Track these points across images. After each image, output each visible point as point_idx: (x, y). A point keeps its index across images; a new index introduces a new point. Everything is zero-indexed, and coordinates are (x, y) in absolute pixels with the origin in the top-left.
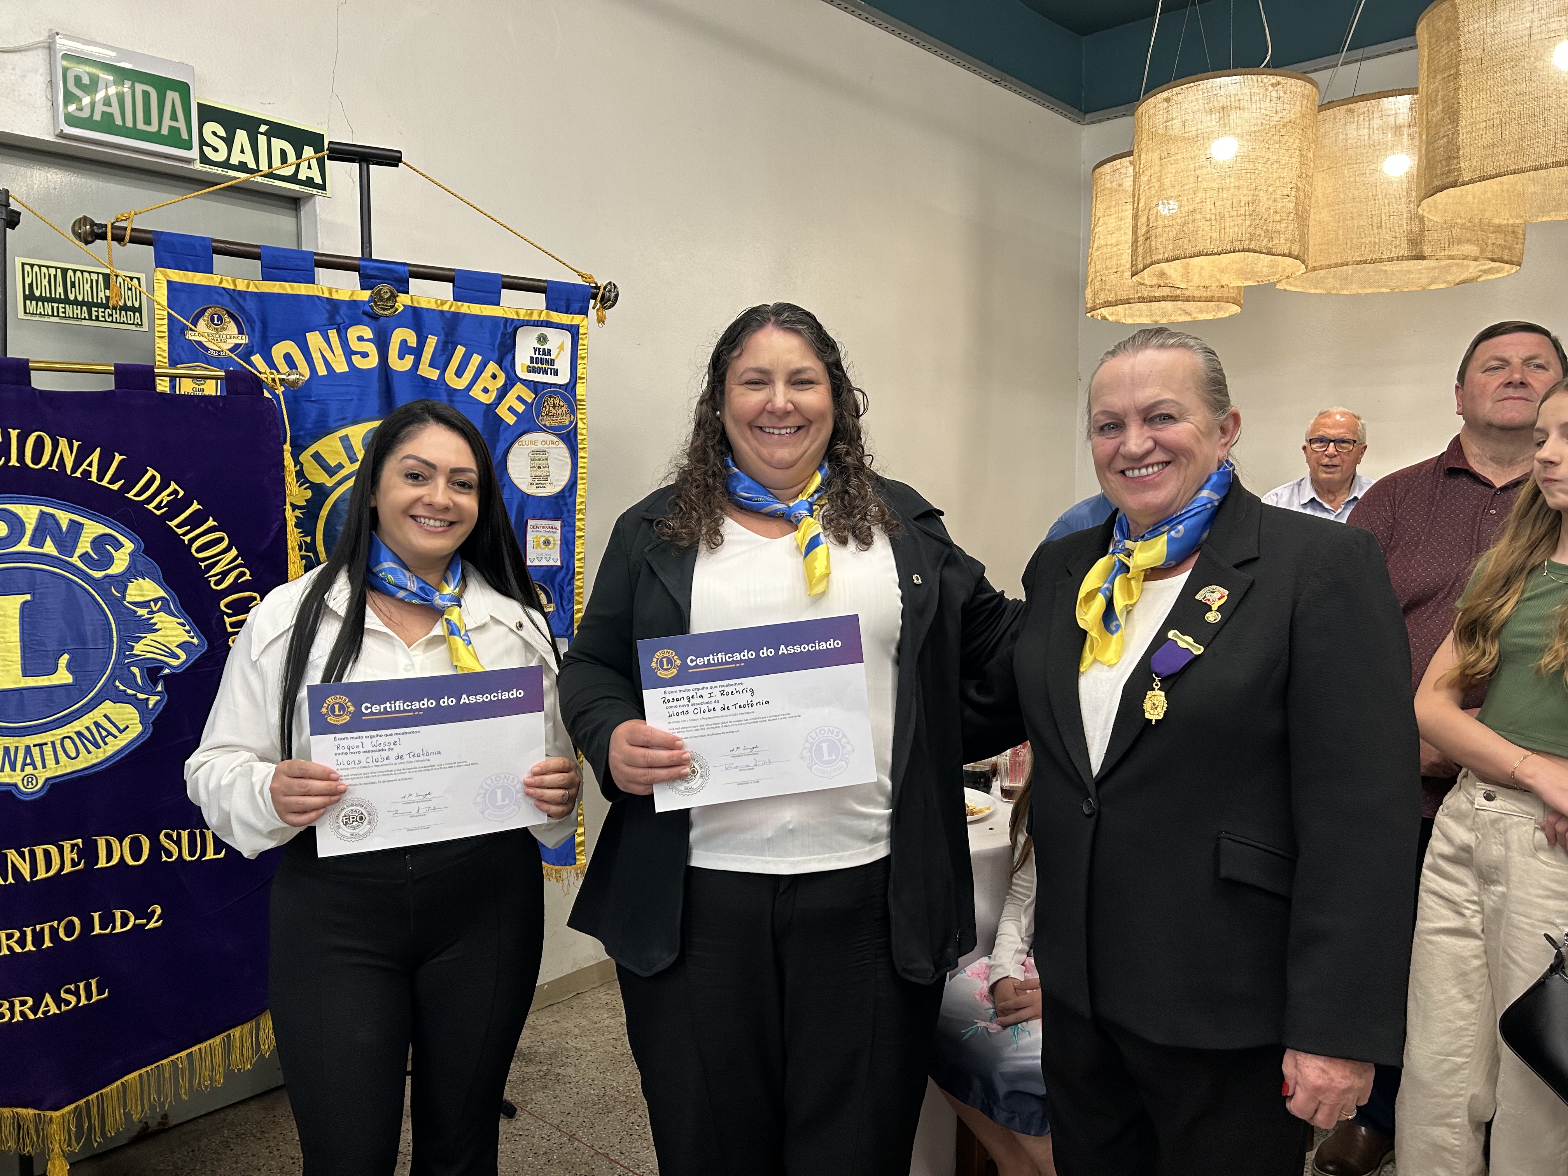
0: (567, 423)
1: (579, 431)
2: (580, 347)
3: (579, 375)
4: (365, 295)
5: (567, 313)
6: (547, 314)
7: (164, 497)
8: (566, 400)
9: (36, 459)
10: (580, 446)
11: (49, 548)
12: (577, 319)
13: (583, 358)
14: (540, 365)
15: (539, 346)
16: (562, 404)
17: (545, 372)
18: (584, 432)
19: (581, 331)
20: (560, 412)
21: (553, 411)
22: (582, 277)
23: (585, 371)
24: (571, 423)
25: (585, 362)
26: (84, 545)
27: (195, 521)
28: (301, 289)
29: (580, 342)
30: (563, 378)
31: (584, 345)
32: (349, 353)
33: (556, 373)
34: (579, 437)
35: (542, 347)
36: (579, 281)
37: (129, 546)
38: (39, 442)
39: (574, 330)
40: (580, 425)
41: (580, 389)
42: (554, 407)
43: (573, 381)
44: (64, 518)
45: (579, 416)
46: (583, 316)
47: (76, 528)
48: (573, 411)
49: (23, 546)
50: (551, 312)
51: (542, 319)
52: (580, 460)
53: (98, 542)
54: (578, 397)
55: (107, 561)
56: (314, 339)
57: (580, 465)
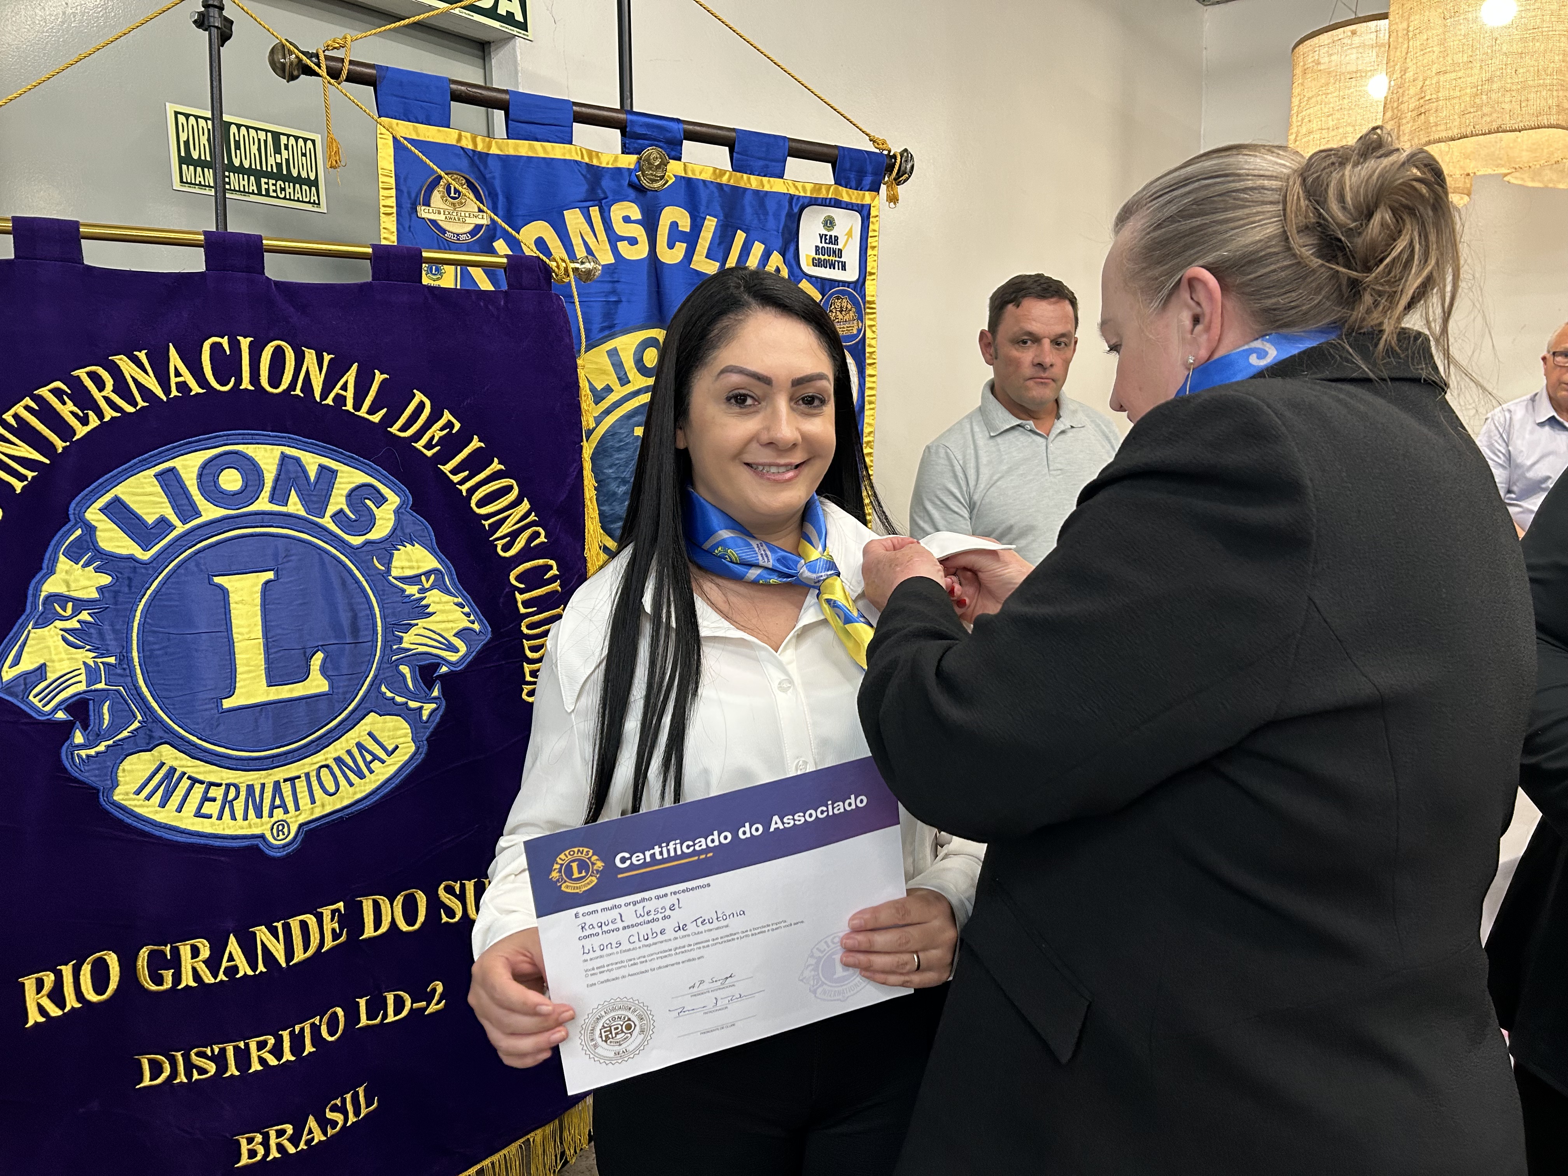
0: (855, 332)
1: (867, 342)
2: (870, 234)
3: (869, 269)
4: (629, 161)
5: (857, 189)
6: (836, 190)
7: (436, 432)
8: (855, 303)
9: (275, 380)
10: (868, 361)
11: (295, 506)
12: (867, 197)
13: (873, 248)
14: (826, 257)
15: (826, 232)
16: (849, 307)
17: (832, 266)
18: (873, 342)
19: (873, 212)
20: (847, 317)
21: (840, 316)
22: (874, 142)
23: (875, 264)
24: (859, 331)
25: (875, 252)
26: (338, 501)
27: (474, 464)
28: (556, 151)
29: (871, 227)
30: (851, 275)
31: (874, 231)
32: (613, 239)
33: (844, 268)
34: (868, 350)
35: (829, 234)
36: (871, 148)
37: (393, 500)
38: (279, 354)
39: (864, 212)
40: (869, 334)
41: (870, 287)
42: (841, 311)
43: (861, 280)
44: (312, 462)
45: (868, 323)
46: (875, 193)
47: (327, 476)
48: (861, 318)
49: (263, 504)
50: (840, 188)
51: (830, 196)
52: (867, 379)
53: (356, 495)
54: (868, 299)
55: (368, 522)
56: (573, 218)
57: (868, 385)
